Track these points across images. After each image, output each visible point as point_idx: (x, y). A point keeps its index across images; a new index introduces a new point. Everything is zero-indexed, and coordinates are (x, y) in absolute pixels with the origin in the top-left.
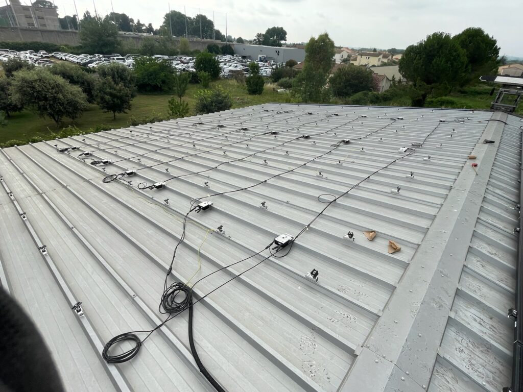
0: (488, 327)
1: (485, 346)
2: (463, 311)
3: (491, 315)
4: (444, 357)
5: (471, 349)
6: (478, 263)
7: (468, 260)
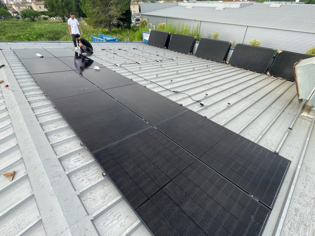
0: (82, 159)
1: (87, 167)
2: (70, 164)
3: (78, 153)
4: (80, 193)
5: (85, 175)
6: (56, 137)
7: (50, 141)
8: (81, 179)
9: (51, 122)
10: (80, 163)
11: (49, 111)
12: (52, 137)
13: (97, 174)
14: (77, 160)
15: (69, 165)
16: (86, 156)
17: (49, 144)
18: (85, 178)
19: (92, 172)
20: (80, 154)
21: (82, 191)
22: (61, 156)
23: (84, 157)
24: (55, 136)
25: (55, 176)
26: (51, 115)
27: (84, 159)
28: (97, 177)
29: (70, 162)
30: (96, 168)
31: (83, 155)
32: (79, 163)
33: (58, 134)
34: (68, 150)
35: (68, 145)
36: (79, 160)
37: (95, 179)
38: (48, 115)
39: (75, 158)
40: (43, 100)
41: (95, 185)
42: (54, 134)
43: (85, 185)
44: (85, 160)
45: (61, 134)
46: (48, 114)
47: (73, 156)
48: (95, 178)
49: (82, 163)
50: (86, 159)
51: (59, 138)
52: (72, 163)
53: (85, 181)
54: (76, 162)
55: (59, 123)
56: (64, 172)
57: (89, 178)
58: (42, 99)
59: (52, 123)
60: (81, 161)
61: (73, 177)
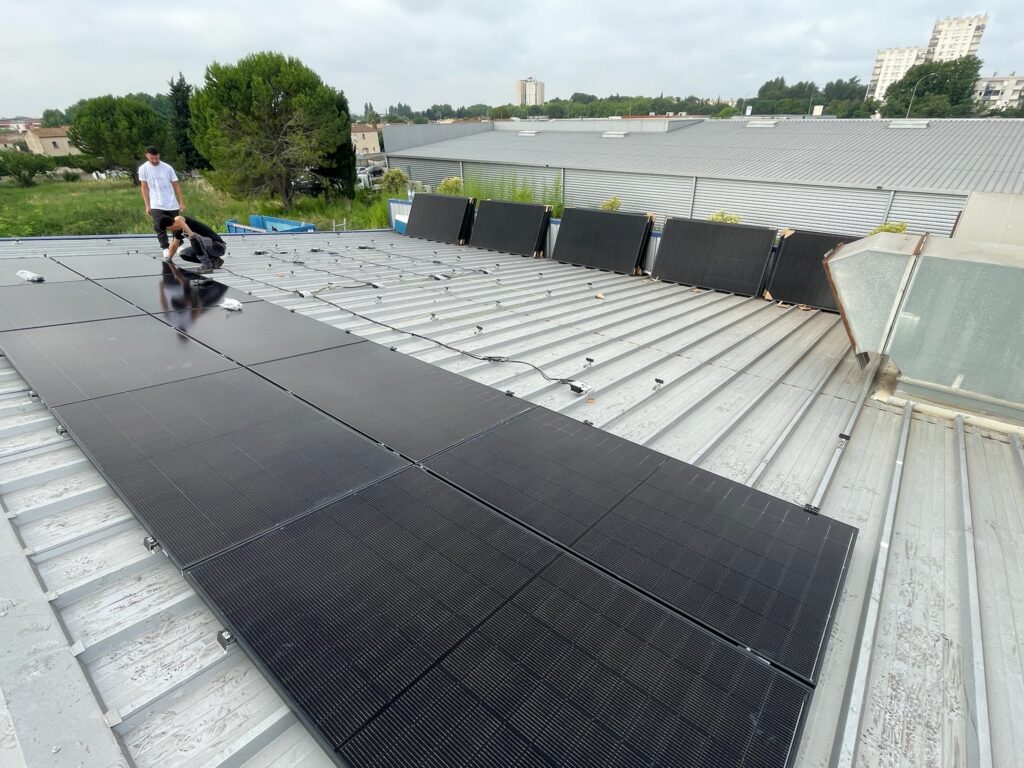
0: (145, 594)
1: (163, 621)
2: (94, 619)
3: (136, 575)
4: (124, 719)
5: (151, 651)
6: (52, 528)
7: (26, 542)
8: (133, 668)
9: (42, 481)
10: (138, 609)
11: (37, 444)
12: (37, 529)
13: (200, 643)
14: (125, 602)
15: (92, 622)
16: (166, 582)
17: (21, 555)
18: (150, 663)
19: (180, 638)
20: (140, 579)
21: (131, 710)
22: (61, 591)
23: (154, 587)
24: (49, 526)
25: (26, 667)
26: (46, 458)
27: (156, 595)
28: (201, 654)
29: (98, 612)
30: (200, 619)
31: (150, 581)
32: (133, 610)
33: (62, 519)
34: (94, 568)
35: (97, 554)
36: (133, 600)
37: (191, 660)
38: (32, 457)
39: (119, 596)
40: (24, 411)
41: (189, 681)
42: (47, 521)
43: (149, 688)
44: (158, 598)
45: (73, 518)
46: (31, 454)
47: (114, 589)
48: (192, 656)
49: (145, 610)
50: (164, 592)
51: (63, 531)
52: (105, 613)
53: (149, 672)
54: (122, 608)
55: (73, 482)
56: (67, 648)
57: (168, 660)
58: (18, 408)
59: (44, 485)
60: (144, 604)
61: (102, 664)
